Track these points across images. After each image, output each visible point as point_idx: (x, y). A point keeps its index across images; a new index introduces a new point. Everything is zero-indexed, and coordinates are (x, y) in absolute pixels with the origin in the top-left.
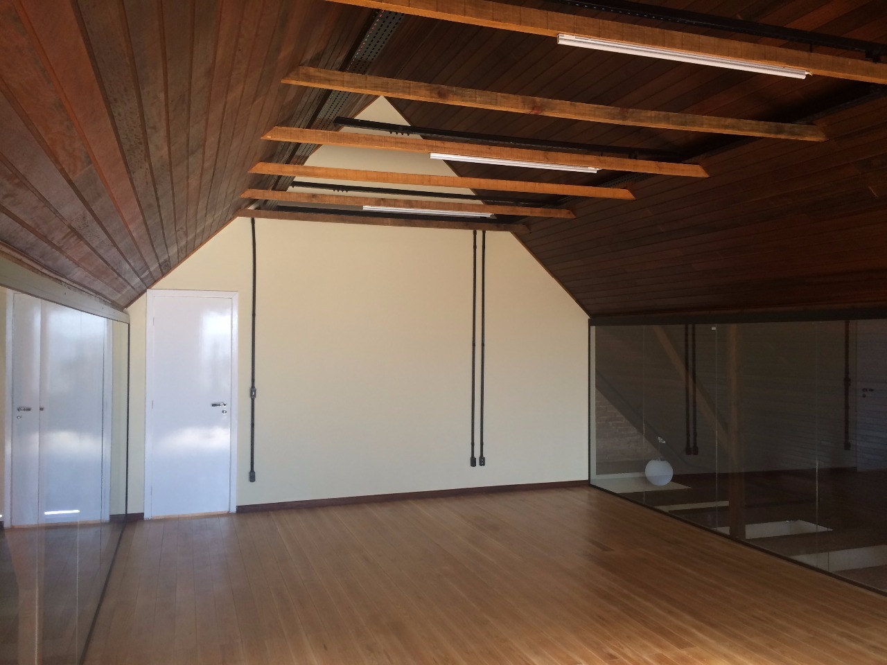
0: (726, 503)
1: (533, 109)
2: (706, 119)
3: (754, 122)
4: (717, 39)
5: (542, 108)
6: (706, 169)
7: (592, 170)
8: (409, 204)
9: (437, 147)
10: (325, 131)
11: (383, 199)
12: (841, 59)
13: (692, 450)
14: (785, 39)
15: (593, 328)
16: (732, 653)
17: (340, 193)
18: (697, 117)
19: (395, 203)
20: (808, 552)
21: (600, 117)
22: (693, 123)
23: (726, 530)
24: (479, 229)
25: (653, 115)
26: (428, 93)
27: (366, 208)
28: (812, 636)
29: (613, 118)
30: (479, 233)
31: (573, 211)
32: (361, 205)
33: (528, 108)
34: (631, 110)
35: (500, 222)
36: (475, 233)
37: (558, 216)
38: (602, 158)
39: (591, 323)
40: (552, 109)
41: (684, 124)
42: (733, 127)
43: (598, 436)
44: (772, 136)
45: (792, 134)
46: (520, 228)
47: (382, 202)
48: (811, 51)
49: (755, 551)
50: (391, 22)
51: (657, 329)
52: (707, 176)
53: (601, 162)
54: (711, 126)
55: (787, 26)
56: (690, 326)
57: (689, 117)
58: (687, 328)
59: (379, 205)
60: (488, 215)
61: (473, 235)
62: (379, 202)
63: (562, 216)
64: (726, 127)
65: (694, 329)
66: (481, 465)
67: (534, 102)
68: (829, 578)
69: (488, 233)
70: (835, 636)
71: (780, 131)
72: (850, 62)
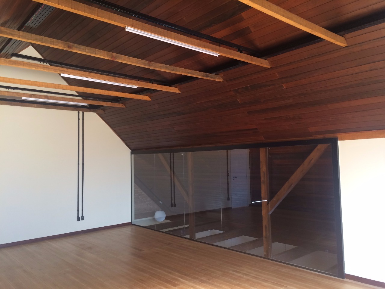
0: (188, 226)
1: (112, 58)
2: (181, 69)
3: (198, 72)
4: (187, 37)
5: (115, 58)
6: (179, 89)
7: (135, 87)
8: (47, 97)
9: (65, 71)
10: (6, 59)
11: (33, 94)
12: (230, 50)
13: (174, 205)
14: (211, 40)
15: (133, 155)
16: (195, 285)
17: (10, 90)
18: (178, 68)
19: (39, 97)
20: (219, 241)
21: (140, 64)
22: (176, 70)
23: (188, 236)
24: (81, 111)
25: (161, 66)
26: (63, 45)
27: (24, 98)
28: (223, 273)
29: (145, 65)
30: (81, 113)
31: (125, 105)
32: (21, 97)
33: (110, 57)
34: (152, 63)
35: (91, 108)
36: (79, 113)
37: (118, 106)
38: (139, 82)
39: (132, 153)
40: (120, 59)
41: (173, 70)
42: (191, 73)
43: (135, 203)
44: (205, 78)
45: (212, 78)
46: (101, 111)
47: (33, 96)
48: (220, 46)
49: (199, 243)
50: (47, 11)
51: (160, 155)
52: (180, 92)
53: (138, 84)
54: (183, 72)
55: (211, 35)
56: (172, 154)
57: (175, 68)
58: (170, 155)
59: (31, 97)
60: (86, 104)
61: (78, 114)
62: (31, 96)
63: (120, 107)
64: (189, 73)
65: (173, 155)
66: (82, 220)
67: (112, 55)
68: (227, 250)
69: (85, 113)
70: (231, 272)
71: (207, 76)
72: (233, 52)
